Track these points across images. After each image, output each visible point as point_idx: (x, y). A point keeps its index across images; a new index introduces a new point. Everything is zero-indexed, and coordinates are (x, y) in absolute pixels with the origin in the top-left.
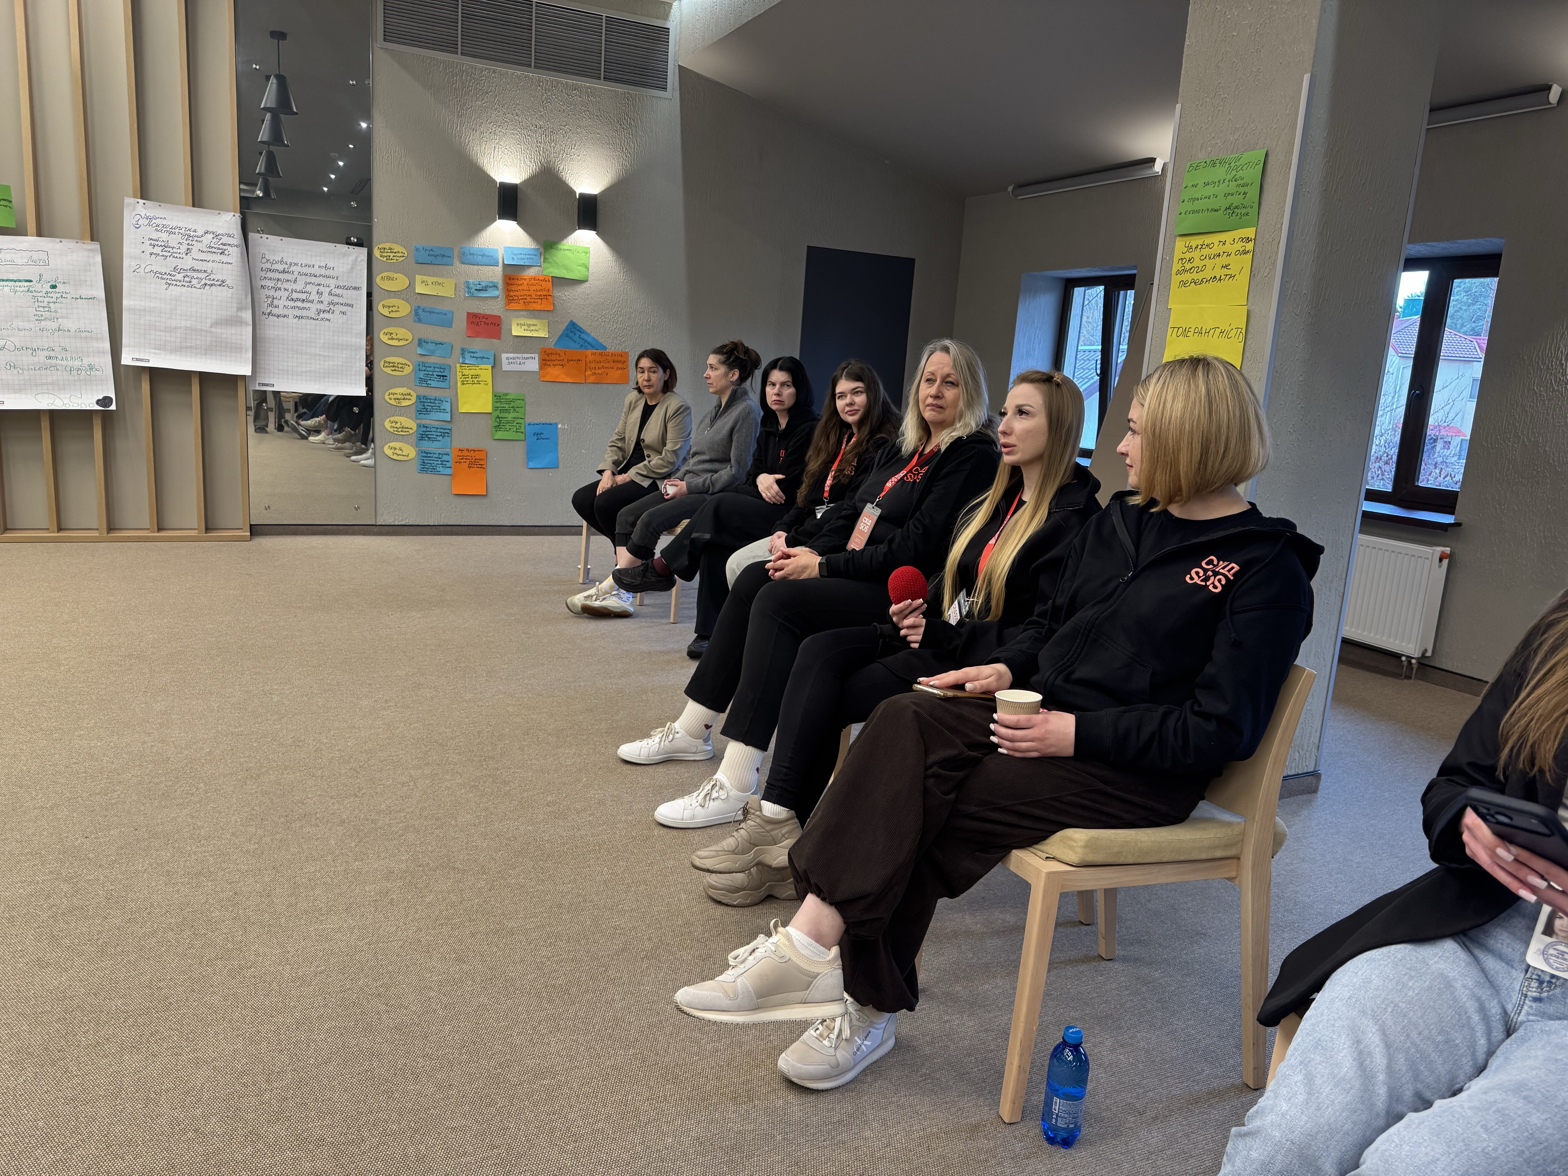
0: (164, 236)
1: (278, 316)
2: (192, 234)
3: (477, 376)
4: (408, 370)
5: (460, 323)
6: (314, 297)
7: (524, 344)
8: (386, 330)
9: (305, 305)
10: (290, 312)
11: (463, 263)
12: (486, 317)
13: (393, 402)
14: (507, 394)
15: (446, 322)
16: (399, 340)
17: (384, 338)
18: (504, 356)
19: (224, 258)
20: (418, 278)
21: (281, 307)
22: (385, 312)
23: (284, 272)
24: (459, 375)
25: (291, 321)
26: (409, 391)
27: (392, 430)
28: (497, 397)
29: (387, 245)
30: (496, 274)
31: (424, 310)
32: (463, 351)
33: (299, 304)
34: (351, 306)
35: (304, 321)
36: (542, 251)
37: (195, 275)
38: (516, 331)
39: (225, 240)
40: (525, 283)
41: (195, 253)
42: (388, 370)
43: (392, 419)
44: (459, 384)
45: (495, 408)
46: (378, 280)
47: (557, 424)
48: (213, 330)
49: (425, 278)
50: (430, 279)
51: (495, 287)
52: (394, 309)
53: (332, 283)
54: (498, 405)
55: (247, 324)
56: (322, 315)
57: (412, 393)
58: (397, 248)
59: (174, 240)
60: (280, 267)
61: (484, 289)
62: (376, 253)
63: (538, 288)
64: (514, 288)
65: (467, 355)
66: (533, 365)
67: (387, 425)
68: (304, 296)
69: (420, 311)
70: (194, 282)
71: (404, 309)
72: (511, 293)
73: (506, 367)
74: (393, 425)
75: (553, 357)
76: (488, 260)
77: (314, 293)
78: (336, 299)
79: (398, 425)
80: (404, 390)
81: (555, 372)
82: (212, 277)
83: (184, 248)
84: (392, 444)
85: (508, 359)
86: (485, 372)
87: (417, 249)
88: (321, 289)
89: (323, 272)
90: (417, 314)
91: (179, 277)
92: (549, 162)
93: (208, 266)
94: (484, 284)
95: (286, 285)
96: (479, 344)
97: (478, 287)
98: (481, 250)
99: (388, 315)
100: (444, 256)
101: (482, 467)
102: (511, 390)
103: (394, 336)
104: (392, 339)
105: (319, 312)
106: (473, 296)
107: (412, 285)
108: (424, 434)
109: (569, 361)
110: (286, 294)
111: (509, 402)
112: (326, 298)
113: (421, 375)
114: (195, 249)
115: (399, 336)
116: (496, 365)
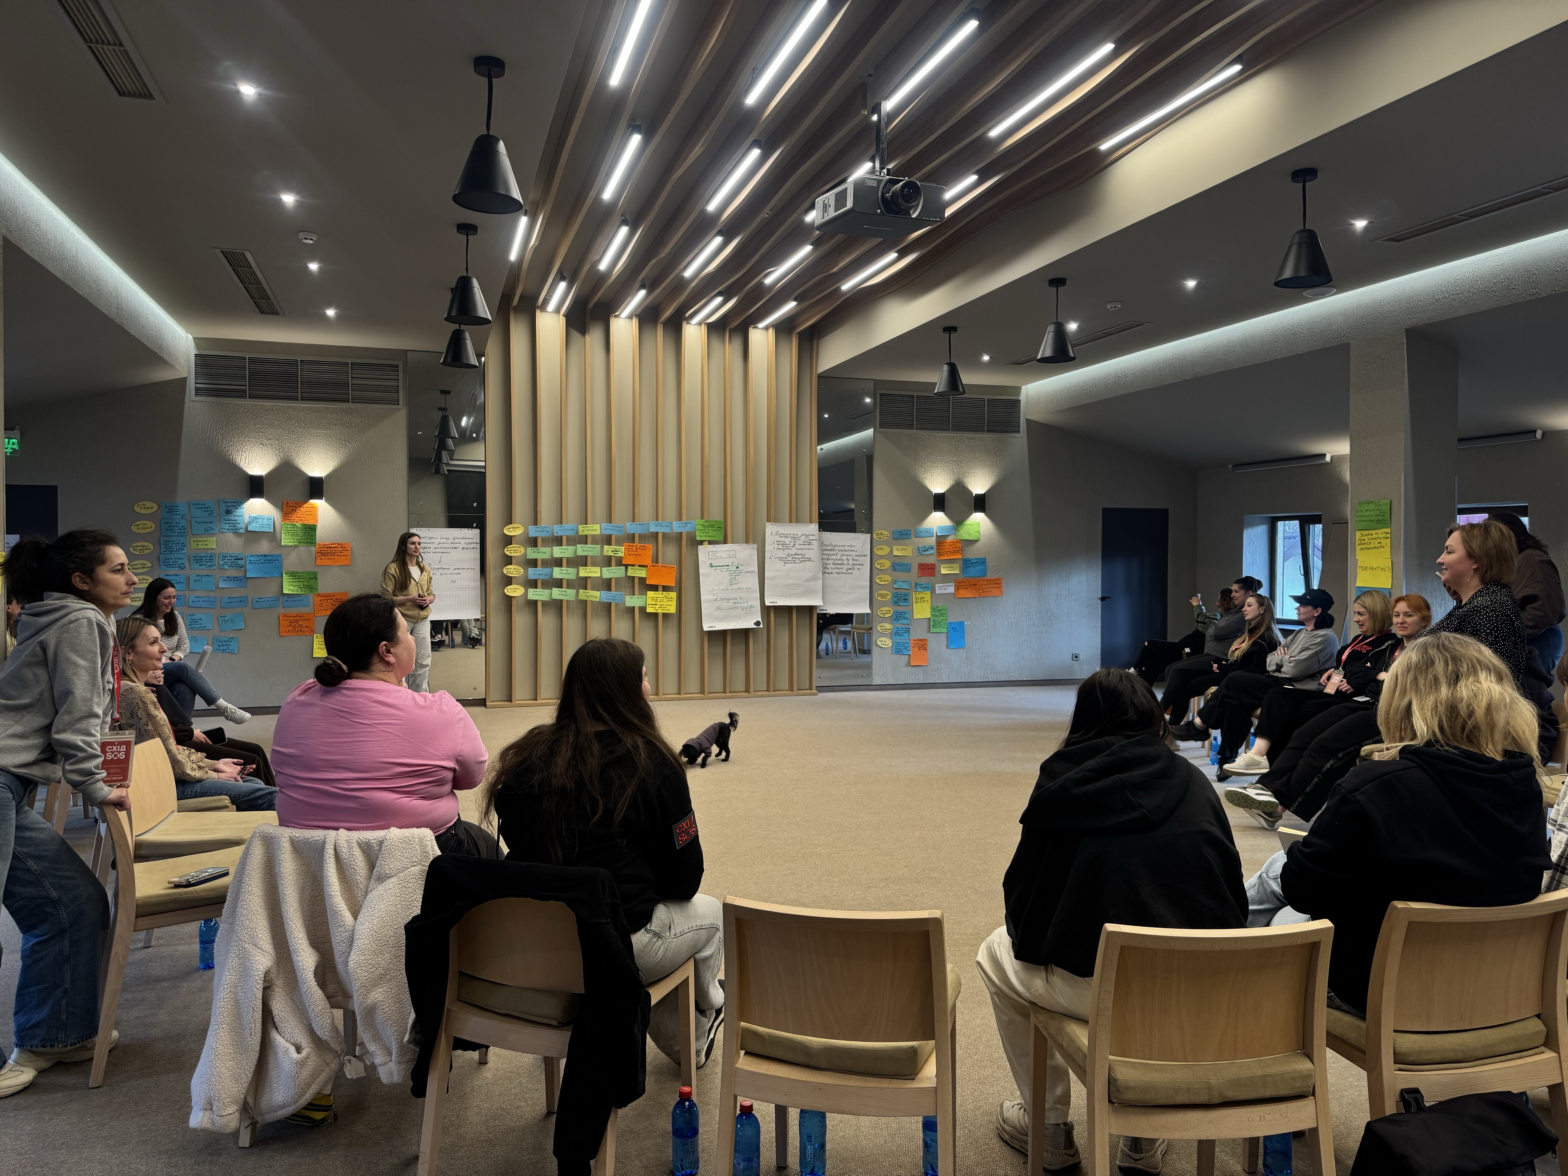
0: (783, 539)
1: (829, 573)
2: (796, 536)
3: (923, 598)
4: (889, 597)
5: (915, 569)
6: (845, 562)
7: (947, 578)
8: (878, 577)
9: (842, 566)
10: (835, 571)
11: (916, 537)
12: (927, 565)
13: (881, 615)
14: (938, 607)
15: (906, 568)
16: (885, 581)
17: (878, 581)
18: (937, 585)
19: (810, 547)
20: (895, 547)
21: (830, 568)
22: (878, 567)
23: (832, 550)
24: (914, 598)
25: (834, 574)
26: (889, 609)
27: (880, 631)
28: (933, 609)
29: (879, 532)
30: (932, 541)
31: (897, 565)
32: (916, 584)
33: (838, 566)
34: (862, 565)
35: (840, 575)
36: (956, 526)
37: (797, 557)
38: (944, 571)
39: (811, 538)
40: (947, 544)
41: (797, 546)
42: (879, 598)
43: (881, 625)
44: (914, 603)
45: (932, 615)
46: (875, 550)
47: (964, 623)
48: (805, 584)
49: (898, 547)
50: (900, 547)
51: (932, 548)
52: (883, 565)
53: (854, 554)
54: (934, 613)
55: (819, 579)
56: (849, 571)
57: (891, 610)
58: (884, 532)
59: (787, 541)
60: (830, 548)
61: (927, 550)
62: (875, 536)
63: (954, 546)
64: (941, 548)
65: (918, 587)
66: (951, 589)
67: (879, 628)
68: (840, 562)
69: (895, 565)
70: (797, 560)
71: (888, 564)
72: (940, 551)
73: (938, 592)
74: (882, 628)
75: (962, 584)
76: (929, 533)
77: (845, 560)
78: (856, 562)
79: (884, 628)
80: (887, 609)
81: (963, 593)
82: (805, 557)
83: (792, 544)
84: (880, 639)
85: (938, 587)
86: (927, 595)
87: (894, 532)
88: (849, 557)
89: (850, 548)
90: (893, 566)
91: (790, 559)
92: (959, 479)
93: (803, 552)
94: (926, 547)
95: (832, 557)
96: (924, 580)
97: (924, 549)
98: (925, 529)
99: (879, 568)
100: (906, 534)
101: (925, 649)
102: (940, 605)
103: (882, 579)
104: (882, 581)
105: (848, 569)
106: (921, 554)
107: (891, 551)
108: (897, 633)
109: (970, 585)
110: (833, 561)
111: (939, 611)
112: (851, 562)
113: (895, 599)
114: (797, 544)
115: (885, 579)
116: (933, 591)
